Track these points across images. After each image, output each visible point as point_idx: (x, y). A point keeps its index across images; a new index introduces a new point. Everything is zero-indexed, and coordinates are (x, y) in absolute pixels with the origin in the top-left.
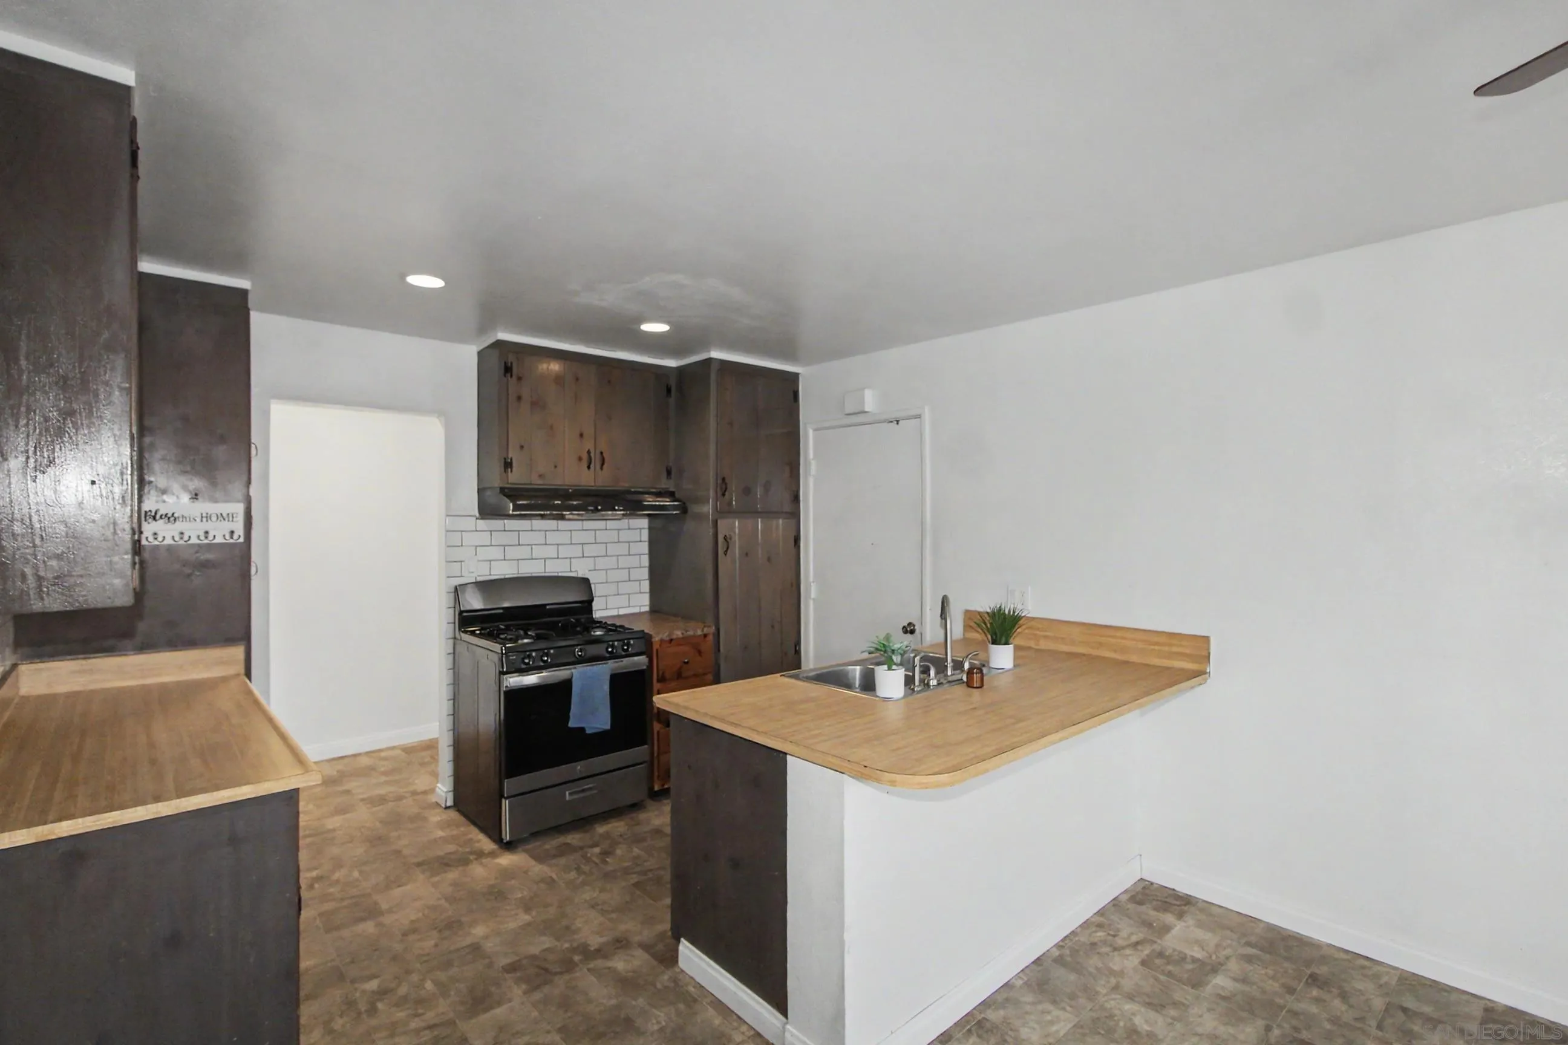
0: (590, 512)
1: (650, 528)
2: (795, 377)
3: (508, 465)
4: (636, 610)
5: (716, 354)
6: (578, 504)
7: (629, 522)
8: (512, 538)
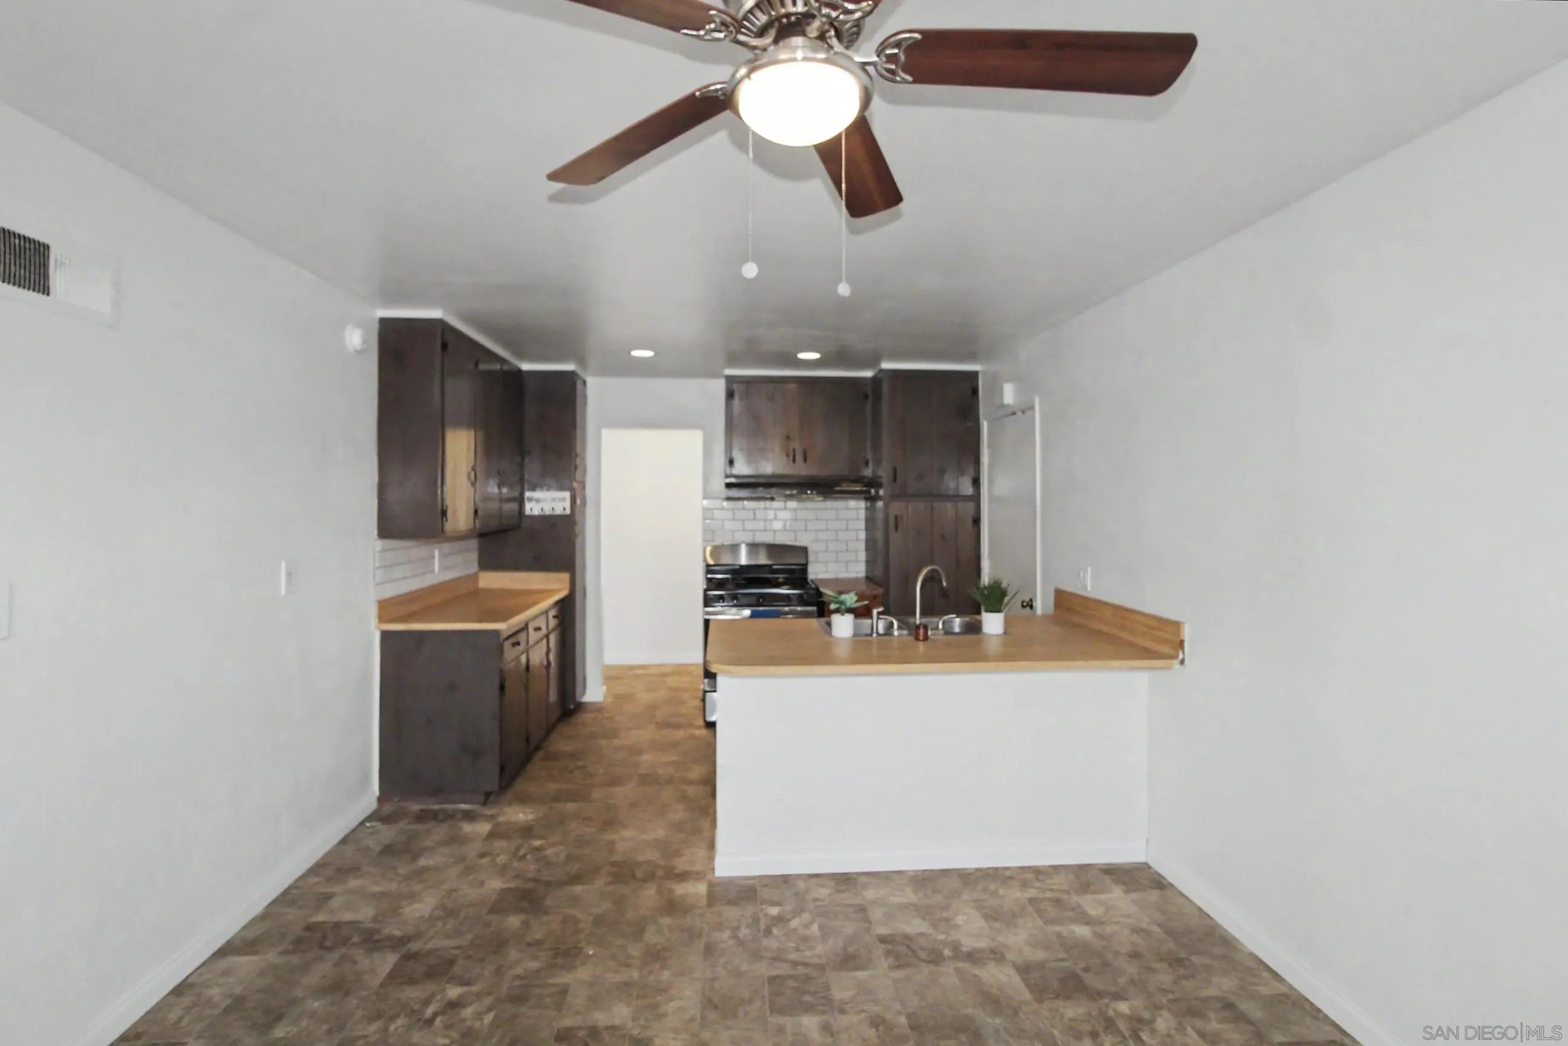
1: (867, 509)
2: (974, 375)
3: (731, 462)
4: (854, 575)
5: (886, 365)
7: (847, 504)
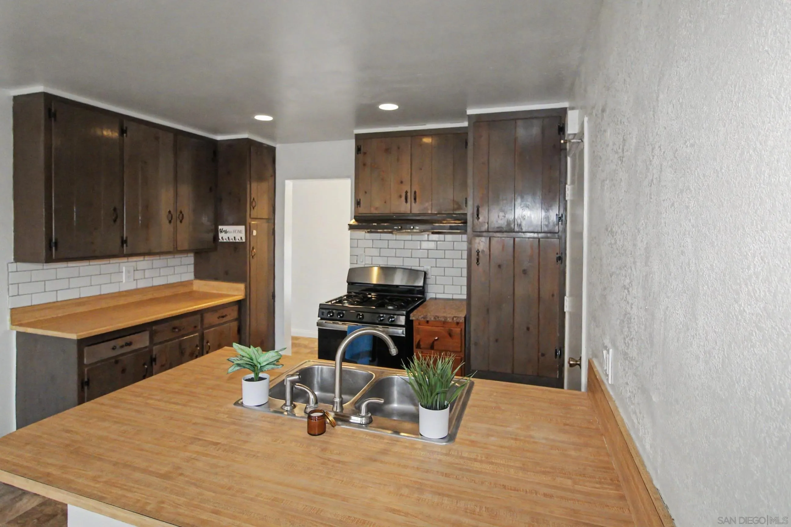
0: (395, 230)
2: (562, 112)
3: (358, 203)
5: (472, 111)
6: (387, 225)
7: (462, 236)
8: (384, 244)
